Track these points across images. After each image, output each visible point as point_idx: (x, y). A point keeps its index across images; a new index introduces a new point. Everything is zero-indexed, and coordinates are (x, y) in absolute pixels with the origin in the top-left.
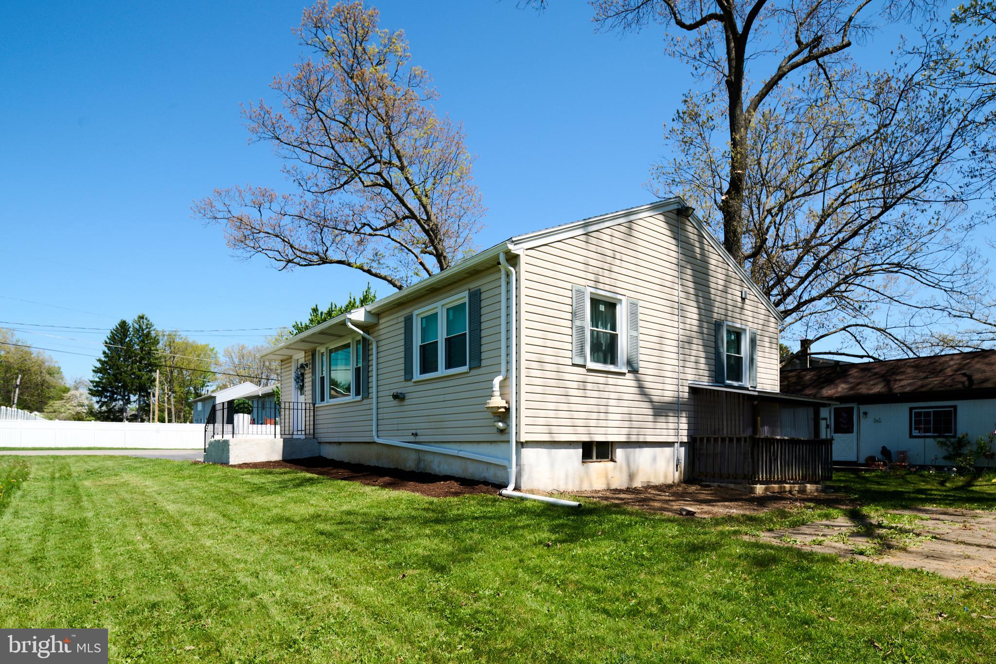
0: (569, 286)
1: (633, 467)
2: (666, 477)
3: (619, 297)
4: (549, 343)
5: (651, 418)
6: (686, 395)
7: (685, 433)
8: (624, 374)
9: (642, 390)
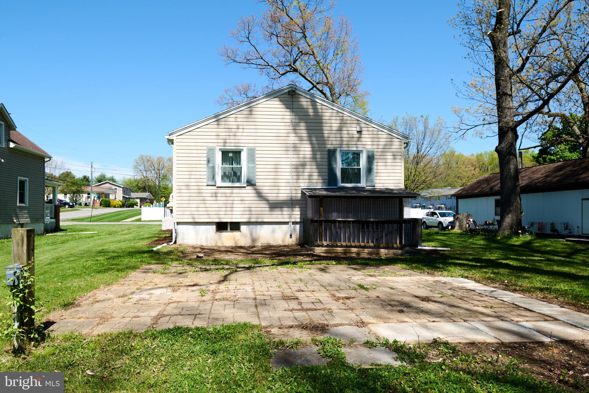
0: (205, 148)
1: (254, 235)
2: (283, 241)
3: (241, 148)
4: (193, 177)
5: (267, 209)
6: (300, 195)
7: (299, 216)
8: (245, 187)
9: (259, 195)
